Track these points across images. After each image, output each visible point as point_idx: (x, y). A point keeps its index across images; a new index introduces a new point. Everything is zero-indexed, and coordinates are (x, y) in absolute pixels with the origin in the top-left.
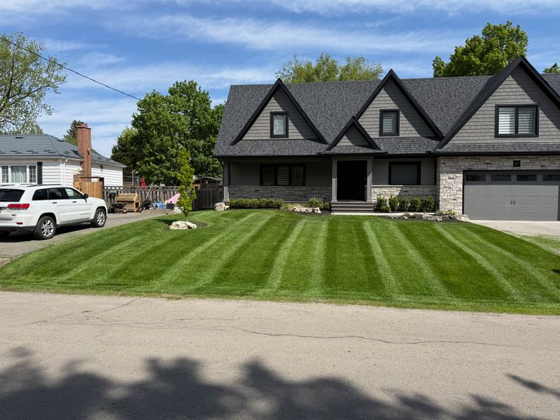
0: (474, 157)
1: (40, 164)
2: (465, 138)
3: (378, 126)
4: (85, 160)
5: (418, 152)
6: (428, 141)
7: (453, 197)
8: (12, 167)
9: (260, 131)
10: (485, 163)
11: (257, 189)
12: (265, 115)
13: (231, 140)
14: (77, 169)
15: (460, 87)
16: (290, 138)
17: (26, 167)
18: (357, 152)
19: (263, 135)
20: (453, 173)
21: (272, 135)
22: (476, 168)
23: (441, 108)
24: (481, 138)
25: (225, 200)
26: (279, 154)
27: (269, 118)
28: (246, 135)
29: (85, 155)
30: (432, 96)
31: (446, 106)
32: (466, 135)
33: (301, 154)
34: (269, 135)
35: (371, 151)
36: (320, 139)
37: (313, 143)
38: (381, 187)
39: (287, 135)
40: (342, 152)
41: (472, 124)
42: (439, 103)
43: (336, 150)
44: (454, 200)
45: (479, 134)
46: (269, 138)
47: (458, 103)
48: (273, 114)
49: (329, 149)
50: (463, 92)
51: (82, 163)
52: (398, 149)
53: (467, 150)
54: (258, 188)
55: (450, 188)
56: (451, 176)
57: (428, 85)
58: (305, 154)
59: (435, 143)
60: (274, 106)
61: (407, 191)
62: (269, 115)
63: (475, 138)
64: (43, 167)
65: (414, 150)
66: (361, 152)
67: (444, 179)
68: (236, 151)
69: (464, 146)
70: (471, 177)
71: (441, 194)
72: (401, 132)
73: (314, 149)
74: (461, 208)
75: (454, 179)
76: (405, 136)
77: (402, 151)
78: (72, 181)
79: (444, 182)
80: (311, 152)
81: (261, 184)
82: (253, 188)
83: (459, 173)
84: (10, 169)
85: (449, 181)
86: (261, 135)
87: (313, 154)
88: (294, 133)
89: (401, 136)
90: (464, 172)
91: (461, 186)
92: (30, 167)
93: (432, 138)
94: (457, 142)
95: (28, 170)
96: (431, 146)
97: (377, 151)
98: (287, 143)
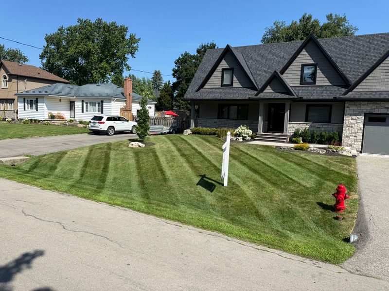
0: (375, 103)
1: (102, 102)
2: (368, 87)
3: (299, 77)
4: (128, 99)
5: (327, 98)
6: (338, 89)
7: (354, 135)
8: (90, 103)
9: (215, 82)
10: (385, 108)
11: (215, 121)
12: (218, 71)
13: (197, 87)
14: (122, 105)
15: (382, 42)
16: (234, 86)
17: (96, 103)
18: (276, 97)
19: (217, 84)
20: (355, 115)
21: (222, 85)
22: (376, 111)
23: (358, 61)
24: (383, 87)
25: (191, 128)
26: (224, 98)
27: (221, 73)
28: (206, 85)
29: (128, 97)
30: (354, 51)
31: (363, 59)
32: (369, 84)
33: (238, 98)
34: (220, 84)
35: (287, 96)
36: (253, 87)
37: (248, 90)
38: (299, 124)
39: (232, 85)
40: (266, 97)
41: (376, 75)
42: (358, 57)
43: (261, 96)
44: (355, 136)
45: (381, 83)
46: (220, 87)
47: (375, 56)
48: (224, 70)
49: (257, 95)
50: (383, 46)
51: (126, 101)
52: (312, 95)
53: (367, 97)
54: (217, 120)
55: (352, 127)
56: (354, 117)
57: (353, 42)
58: (241, 98)
59: (344, 90)
60: (224, 64)
61: (319, 128)
62: (221, 70)
63: (378, 87)
64: (104, 104)
65: (325, 96)
66: (279, 97)
67: (348, 119)
68: (198, 96)
69: (366, 93)
70: (372, 119)
71: (344, 132)
72: (317, 82)
73: (249, 94)
74: (360, 143)
75: (355, 120)
76: (321, 84)
77: (315, 97)
78: (119, 112)
79: (347, 123)
80: (246, 97)
81: (218, 118)
82: (213, 120)
83: (360, 116)
84: (89, 104)
85: (351, 121)
86: (215, 85)
87: (247, 98)
88: (237, 84)
89: (317, 84)
90: (365, 115)
91: (362, 126)
92: (98, 103)
93: (342, 87)
94: (361, 90)
95: (97, 105)
96: (339, 92)
97: (292, 97)
98: (231, 90)
